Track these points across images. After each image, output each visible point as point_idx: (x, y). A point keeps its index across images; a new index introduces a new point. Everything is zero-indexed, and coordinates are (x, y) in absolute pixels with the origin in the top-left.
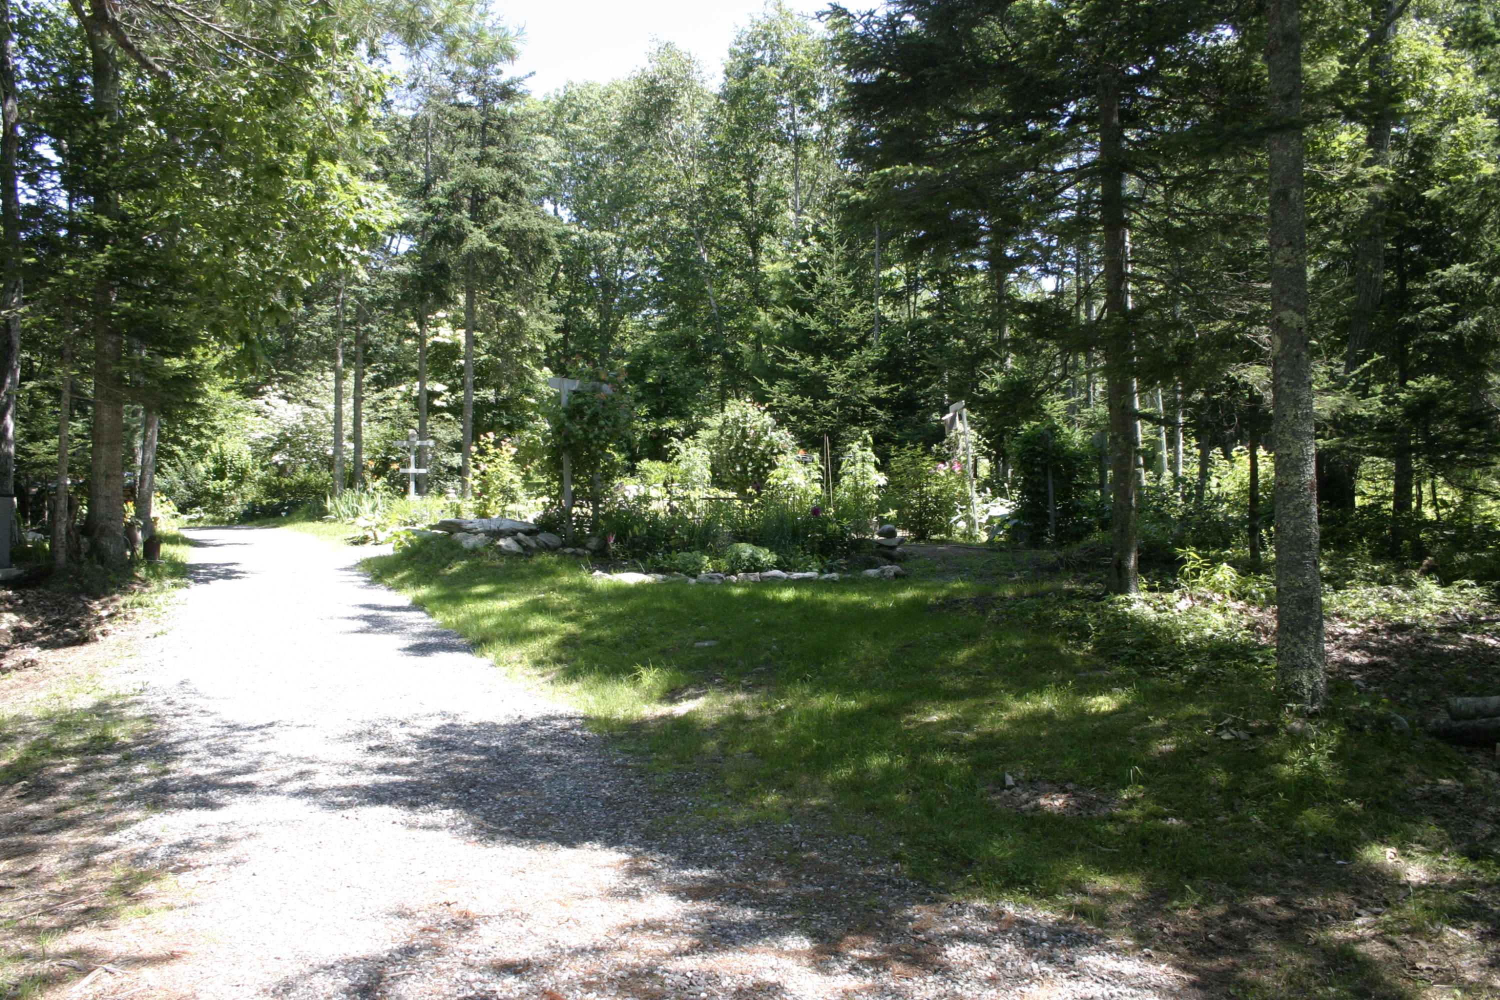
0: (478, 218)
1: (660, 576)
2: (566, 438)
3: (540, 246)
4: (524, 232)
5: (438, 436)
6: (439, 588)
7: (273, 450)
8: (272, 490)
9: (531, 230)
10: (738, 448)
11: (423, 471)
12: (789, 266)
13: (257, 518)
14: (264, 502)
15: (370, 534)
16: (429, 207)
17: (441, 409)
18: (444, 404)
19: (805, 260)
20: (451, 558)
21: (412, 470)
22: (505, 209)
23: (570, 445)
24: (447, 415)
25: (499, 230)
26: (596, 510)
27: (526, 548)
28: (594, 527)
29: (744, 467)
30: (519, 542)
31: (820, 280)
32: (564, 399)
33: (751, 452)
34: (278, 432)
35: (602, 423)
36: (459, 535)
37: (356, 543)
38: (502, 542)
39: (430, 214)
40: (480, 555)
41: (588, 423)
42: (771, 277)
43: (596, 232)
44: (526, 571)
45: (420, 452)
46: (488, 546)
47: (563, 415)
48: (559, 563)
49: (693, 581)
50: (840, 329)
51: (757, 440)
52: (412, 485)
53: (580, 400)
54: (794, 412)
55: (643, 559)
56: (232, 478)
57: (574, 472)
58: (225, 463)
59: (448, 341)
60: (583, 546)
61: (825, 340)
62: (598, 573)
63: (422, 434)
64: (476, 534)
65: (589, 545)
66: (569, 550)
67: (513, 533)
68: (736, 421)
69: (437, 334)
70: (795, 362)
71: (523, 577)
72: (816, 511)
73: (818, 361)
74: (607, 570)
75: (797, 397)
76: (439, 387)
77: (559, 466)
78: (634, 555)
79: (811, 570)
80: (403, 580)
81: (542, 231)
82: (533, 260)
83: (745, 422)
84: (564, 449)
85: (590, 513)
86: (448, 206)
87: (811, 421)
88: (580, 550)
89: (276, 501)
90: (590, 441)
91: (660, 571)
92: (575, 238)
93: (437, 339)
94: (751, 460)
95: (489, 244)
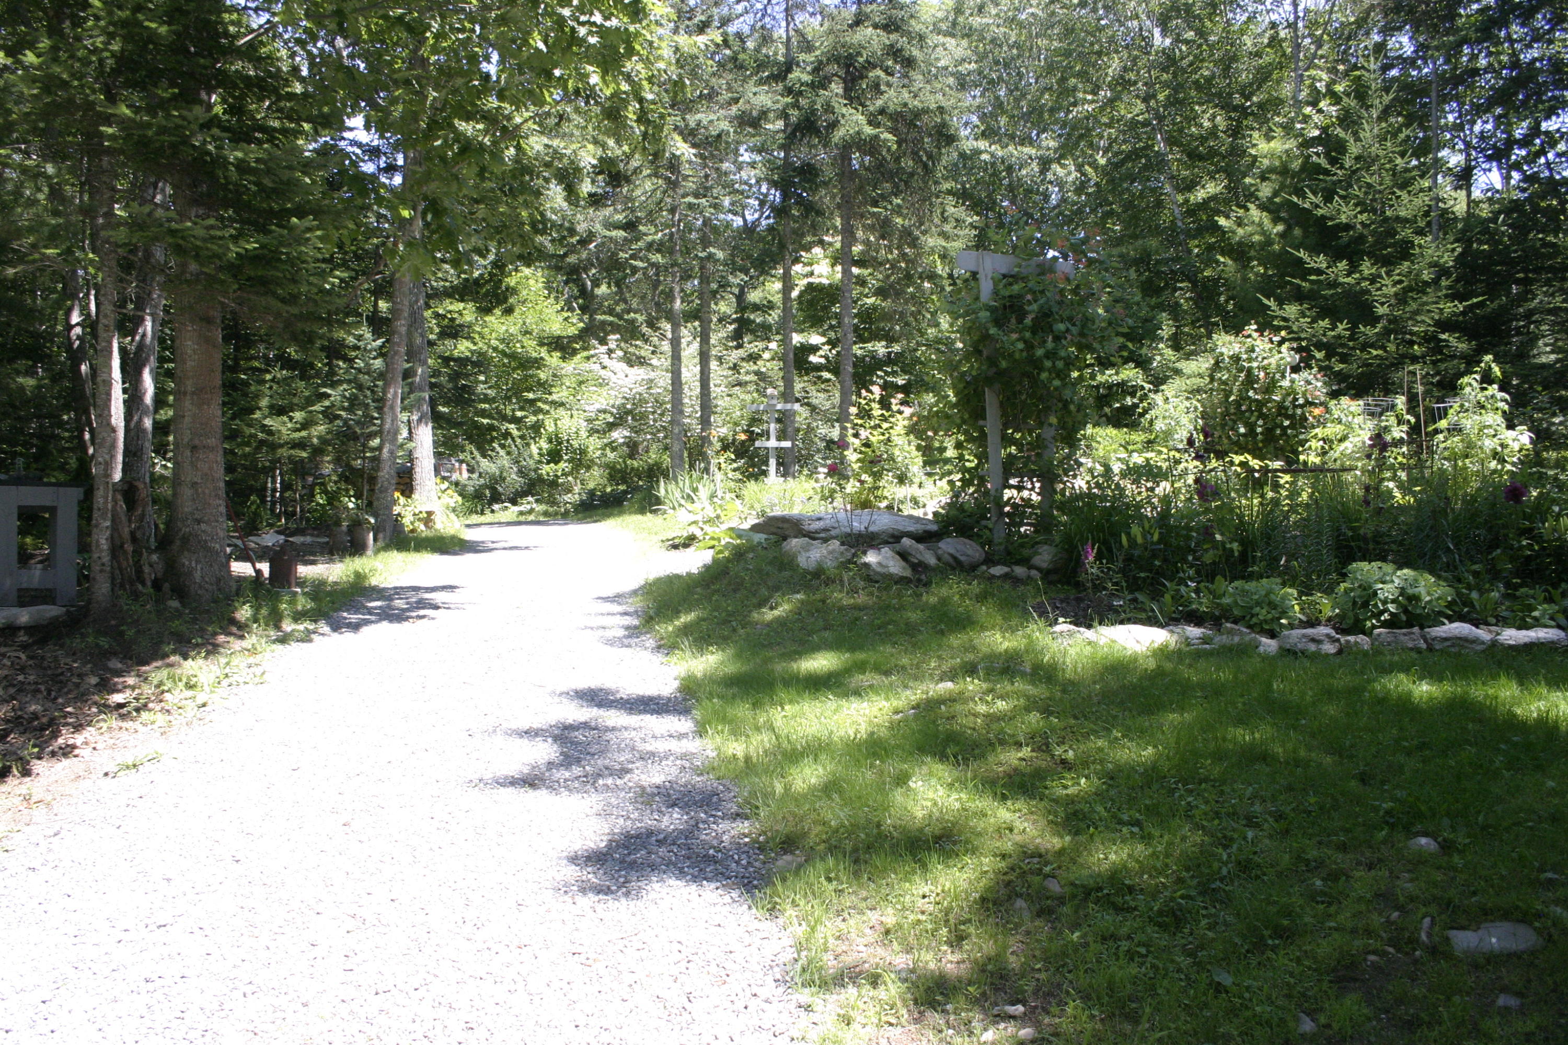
0: (853, 97)
1: (1194, 632)
2: (992, 361)
3: (940, 133)
4: (918, 114)
5: (814, 401)
6: (739, 656)
7: (612, 426)
8: (616, 474)
9: (926, 111)
10: (1243, 398)
11: (787, 444)
12: (1291, 144)
13: (596, 507)
14: (609, 490)
15: (699, 533)
16: (789, 91)
17: (818, 368)
18: (823, 361)
19: (1316, 133)
20: (776, 588)
21: (773, 443)
22: (889, 85)
23: (1000, 373)
24: (826, 375)
25: (882, 111)
26: (1047, 491)
27: (918, 567)
28: (1044, 524)
29: (1251, 428)
30: (903, 555)
31: (1354, 149)
32: (986, 287)
33: (1260, 404)
34: (619, 402)
35: (1061, 327)
36: (795, 543)
37: (675, 547)
38: (871, 558)
39: (789, 100)
40: (829, 582)
41: (1034, 330)
42: (1266, 162)
43: (1011, 148)
44: (914, 616)
45: (784, 419)
46: (845, 565)
47: (984, 315)
48: (982, 598)
49: (1269, 645)
50: (1386, 220)
51: (1271, 387)
52: (773, 462)
53: (1016, 288)
54: (1319, 346)
55: (1156, 595)
56: (569, 461)
57: (1006, 426)
58: (560, 443)
59: (825, 281)
60: (1025, 562)
61: (1361, 238)
62: (1063, 626)
63: (787, 395)
64: (825, 540)
65: (1037, 560)
66: (998, 570)
67: (893, 538)
68: (1236, 359)
69: (812, 274)
70: (1319, 272)
71: (910, 631)
72: (1515, 492)
73: (1353, 268)
74: (1083, 620)
75: (1325, 323)
76: (816, 339)
77: (978, 414)
78: (1134, 586)
79: (1537, 623)
80: (685, 631)
81: (941, 109)
82: (930, 157)
83: (1250, 360)
84: (989, 381)
85: (1035, 498)
86: (812, 85)
87: (1344, 359)
88: (1019, 571)
89: (622, 487)
90: (1037, 364)
91: (1195, 619)
92: (985, 157)
93: (811, 280)
94: (1261, 416)
95: (869, 130)
